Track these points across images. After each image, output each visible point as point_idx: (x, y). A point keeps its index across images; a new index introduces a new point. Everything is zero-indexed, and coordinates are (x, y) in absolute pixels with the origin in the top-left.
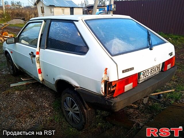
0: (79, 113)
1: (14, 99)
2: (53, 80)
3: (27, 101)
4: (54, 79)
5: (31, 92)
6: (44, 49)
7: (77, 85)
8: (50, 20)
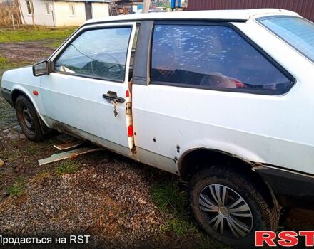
0: (250, 218)
1: (64, 191)
2: (177, 149)
3: (94, 194)
4: (178, 147)
5: (92, 173)
6: (146, 85)
7: (257, 159)
8: (152, 22)
